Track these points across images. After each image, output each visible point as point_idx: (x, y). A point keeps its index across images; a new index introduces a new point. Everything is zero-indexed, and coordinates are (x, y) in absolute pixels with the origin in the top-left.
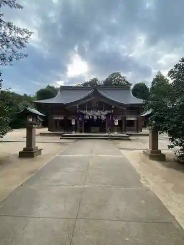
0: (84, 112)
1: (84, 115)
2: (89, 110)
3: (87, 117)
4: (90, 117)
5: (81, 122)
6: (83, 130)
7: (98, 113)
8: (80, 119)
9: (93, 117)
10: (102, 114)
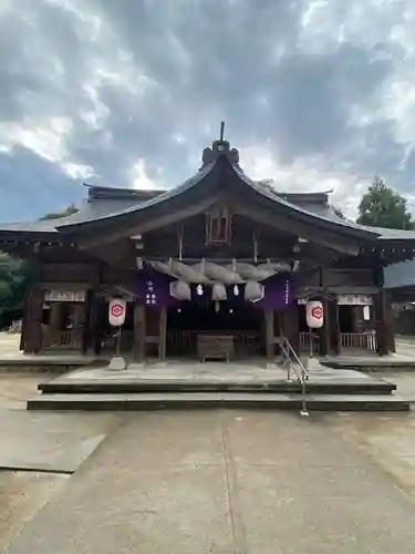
0: (167, 267)
1: (165, 281)
2: (192, 256)
3: (181, 290)
4: (193, 286)
5: (152, 313)
6: (162, 348)
7: (231, 273)
8: (151, 299)
9: (208, 289)
10: (250, 279)
